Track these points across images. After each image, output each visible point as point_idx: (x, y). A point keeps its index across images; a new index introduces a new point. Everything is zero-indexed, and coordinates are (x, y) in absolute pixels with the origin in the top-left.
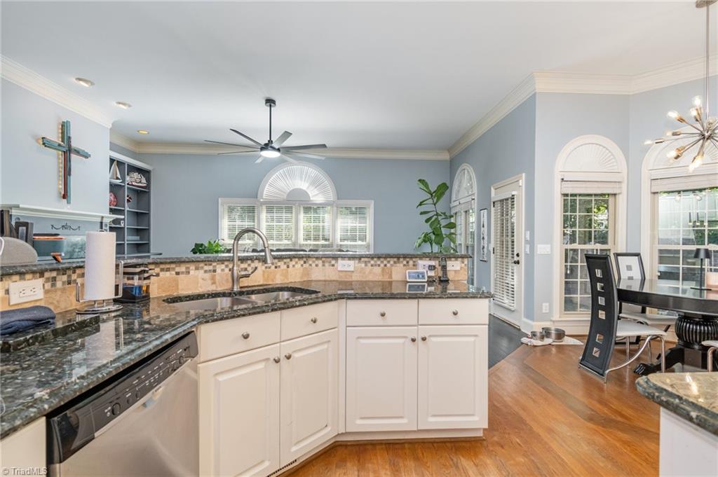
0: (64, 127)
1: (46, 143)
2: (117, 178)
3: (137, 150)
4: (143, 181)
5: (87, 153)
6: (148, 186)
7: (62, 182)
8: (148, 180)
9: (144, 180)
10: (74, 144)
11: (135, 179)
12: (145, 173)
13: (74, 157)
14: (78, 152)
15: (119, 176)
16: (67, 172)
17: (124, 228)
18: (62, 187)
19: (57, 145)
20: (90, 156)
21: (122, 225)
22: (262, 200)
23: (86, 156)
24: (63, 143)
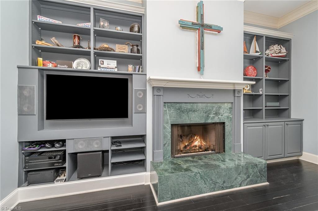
2: (257, 52)
4: (282, 51)
5: (219, 28)
7: (197, 57)
8: (289, 50)
9: (284, 50)
10: (206, 20)
11: (275, 51)
12: (284, 42)
14: (209, 27)
15: (258, 49)
16: (201, 46)
17: (261, 95)
18: (197, 61)
19: (191, 24)
20: (222, 30)
21: (261, 93)
23: (219, 30)
24: (197, 21)
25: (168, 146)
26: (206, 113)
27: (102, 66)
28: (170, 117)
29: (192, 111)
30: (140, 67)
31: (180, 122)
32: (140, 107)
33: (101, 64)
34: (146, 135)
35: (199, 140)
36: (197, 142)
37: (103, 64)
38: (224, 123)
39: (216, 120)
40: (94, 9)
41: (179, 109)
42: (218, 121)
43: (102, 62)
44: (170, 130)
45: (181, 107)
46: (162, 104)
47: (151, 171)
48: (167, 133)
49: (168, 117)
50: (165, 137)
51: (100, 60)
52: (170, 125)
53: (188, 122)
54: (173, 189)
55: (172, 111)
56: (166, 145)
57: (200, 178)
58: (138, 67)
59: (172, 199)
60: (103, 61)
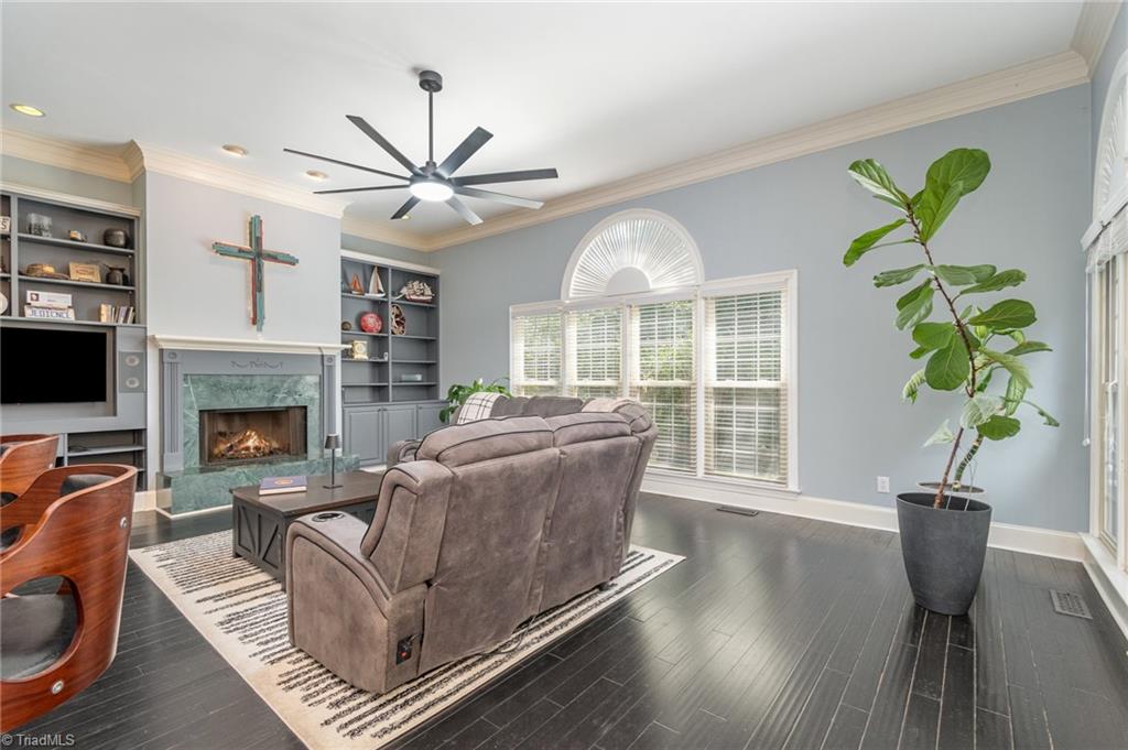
0: (255, 225)
1: (222, 250)
2: (380, 292)
3: (425, 248)
4: (426, 293)
5: (293, 258)
6: (435, 300)
7: (250, 302)
8: (435, 291)
9: (428, 291)
10: (267, 246)
11: (416, 291)
12: (431, 280)
13: (267, 265)
14: (273, 258)
15: (382, 289)
16: (257, 286)
17: (387, 363)
18: (250, 308)
19: (236, 250)
20: (297, 261)
21: (386, 359)
22: (567, 302)
23: (292, 262)
24: (251, 245)
25: (193, 444)
26: (269, 391)
27: (34, 303)
28: (197, 399)
29: (241, 388)
30: (128, 310)
31: (217, 405)
32: (132, 382)
33: (32, 299)
34: (146, 430)
35: (255, 437)
36: (251, 441)
37: (37, 300)
38: (305, 408)
39: (290, 402)
40: (20, 199)
41: (215, 385)
42: (292, 405)
43: (34, 297)
44: (197, 420)
45: (219, 382)
46: (181, 378)
47: (157, 489)
48: (190, 425)
49: (193, 399)
50: (187, 431)
51: (29, 292)
52: (197, 412)
53: (234, 406)
54: (197, 495)
55: (200, 389)
56: (189, 445)
57: (245, 479)
58: (124, 309)
59: (196, 509)
60: (37, 295)
